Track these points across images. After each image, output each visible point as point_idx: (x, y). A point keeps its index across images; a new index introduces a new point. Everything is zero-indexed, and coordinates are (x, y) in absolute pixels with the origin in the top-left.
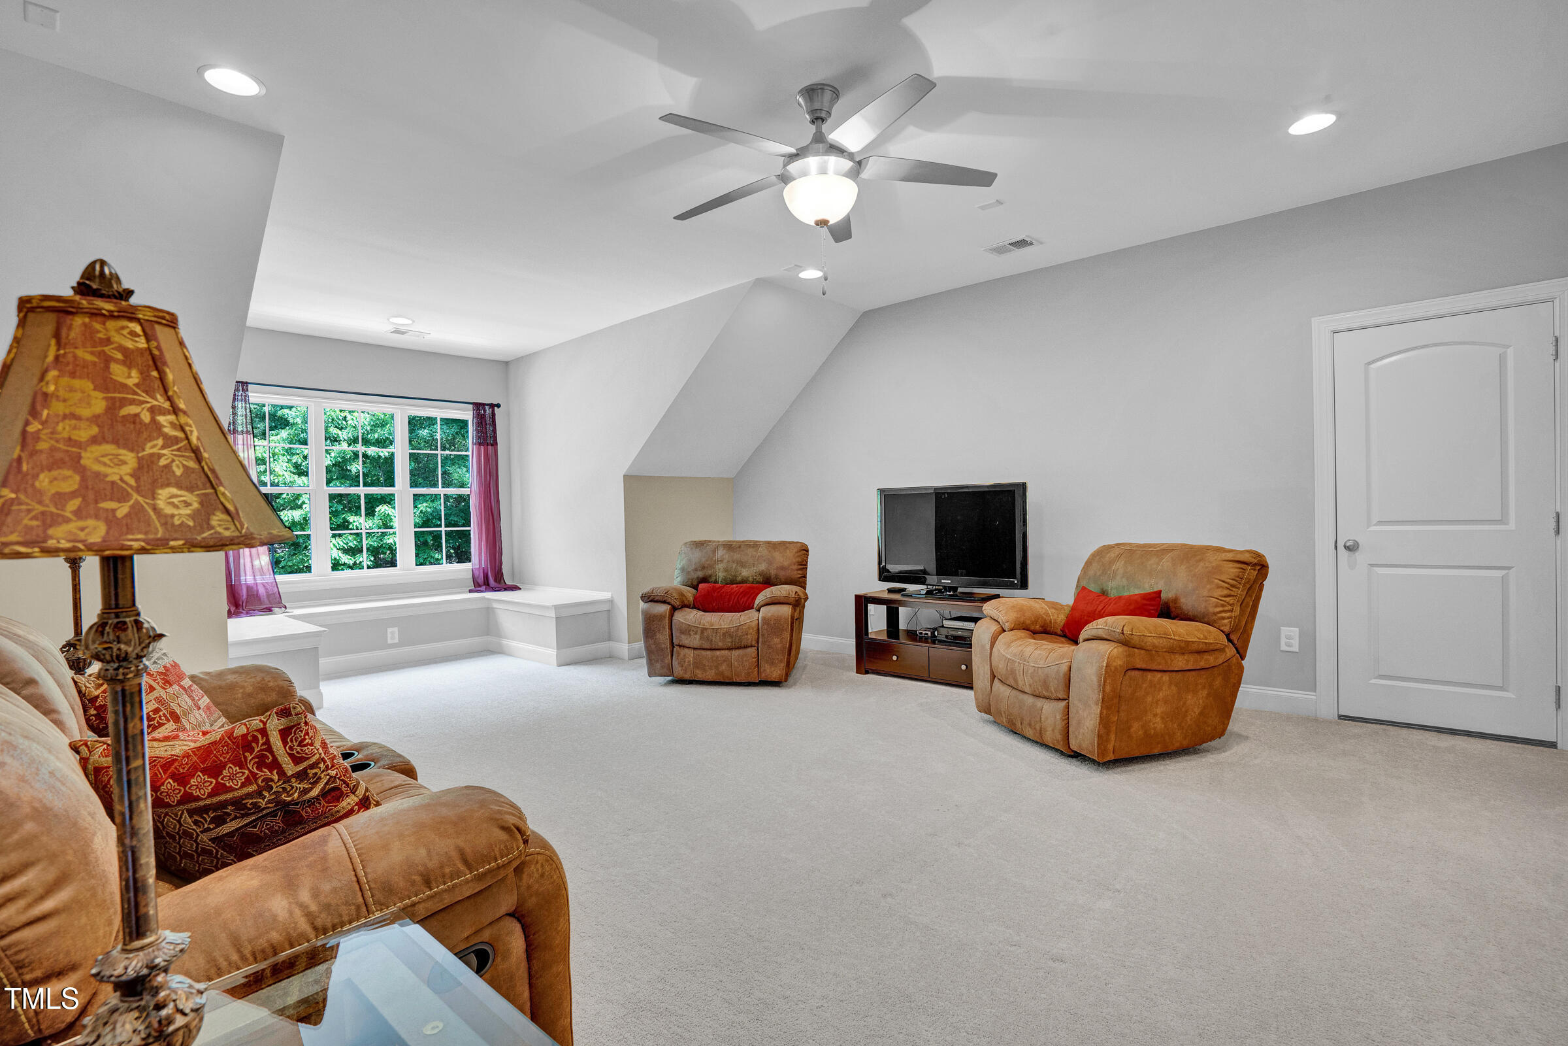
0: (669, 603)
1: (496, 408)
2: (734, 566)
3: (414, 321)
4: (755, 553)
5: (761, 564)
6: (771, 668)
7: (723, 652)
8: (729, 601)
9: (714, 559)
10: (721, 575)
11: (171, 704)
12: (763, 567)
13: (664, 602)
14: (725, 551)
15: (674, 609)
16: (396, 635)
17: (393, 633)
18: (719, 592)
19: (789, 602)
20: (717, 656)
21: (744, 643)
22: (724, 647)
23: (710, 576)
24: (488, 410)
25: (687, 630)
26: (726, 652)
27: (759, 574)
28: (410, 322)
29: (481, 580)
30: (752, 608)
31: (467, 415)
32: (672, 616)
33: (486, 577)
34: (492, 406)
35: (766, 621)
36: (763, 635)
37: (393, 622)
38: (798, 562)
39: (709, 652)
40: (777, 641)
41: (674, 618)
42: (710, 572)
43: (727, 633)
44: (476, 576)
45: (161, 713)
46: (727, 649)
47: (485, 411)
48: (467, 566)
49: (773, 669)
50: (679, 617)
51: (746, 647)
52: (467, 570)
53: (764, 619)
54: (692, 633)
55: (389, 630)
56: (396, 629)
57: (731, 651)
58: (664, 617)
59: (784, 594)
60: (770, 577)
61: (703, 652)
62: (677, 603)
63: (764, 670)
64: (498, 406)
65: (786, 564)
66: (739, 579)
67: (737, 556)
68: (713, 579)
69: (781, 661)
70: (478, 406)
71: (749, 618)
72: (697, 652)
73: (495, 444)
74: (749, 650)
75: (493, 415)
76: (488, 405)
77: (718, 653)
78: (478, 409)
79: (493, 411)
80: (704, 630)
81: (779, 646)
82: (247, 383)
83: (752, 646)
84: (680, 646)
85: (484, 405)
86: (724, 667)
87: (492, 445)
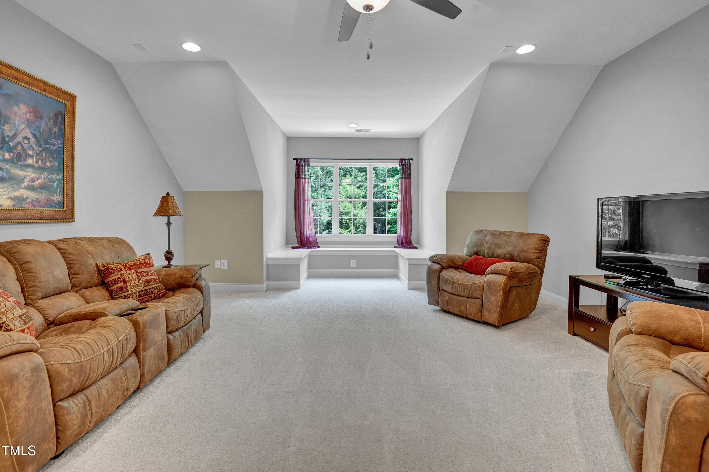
0: (441, 265)
1: (411, 161)
2: (494, 246)
3: (358, 126)
4: (507, 240)
5: (509, 246)
6: (489, 314)
7: (463, 298)
8: (481, 268)
9: (483, 241)
10: (486, 251)
11: (125, 277)
12: (510, 249)
13: (439, 263)
14: (490, 237)
15: (443, 268)
16: (355, 263)
17: (353, 262)
18: (477, 261)
19: (506, 274)
20: (460, 300)
21: (474, 295)
22: (464, 296)
23: (480, 251)
24: (407, 162)
25: (446, 281)
26: (465, 299)
27: (508, 253)
28: (357, 126)
29: (400, 242)
30: (484, 275)
31: (396, 165)
32: (441, 272)
33: (402, 241)
34: (409, 160)
35: (488, 284)
36: (485, 293)
37: (353, 257)
38: (535, 248)
39: (456, 297)
40: (493, 298)
41: (441, 273)
42: (480, 249)
43: (465, 287)
44: (398, 240)
45: (120, 279)
46: (466, 297)
47: (405, 162)
48: (396, 235)
49: (490, 316)
50: (444, 273)
51: (476, 298)
52: (395, 237)
53: (487, 282)
54: (448, 284)
55: (352, 261)
56: (355, 261)
57: (467, 299)
58: (436, 272)
59: (503, 268)
60: (514, 256)
61: (453, 296)
62: (444, 265)
63: (485, 315)
64: (412, 159)
65: (525, 248)
66: (496, 255)
67: (496, 241)
68: (481, 254)
69: (495, 312)
70: (402, 160)
71: (479, 281)
72: (451, 295)
73: (410, 178)
74: (477, 300)
75: (410, 164)
76: (407, 159)
77: (461, 298)
78: (402, 161)
79: (409, 162)
80: (453, 283)
81: (495, 302)
82: (309, 159)
83: (479, 298)
84: (443, 290)
85: (405, 159)
86: (462, 308)
87: (408, 178)
